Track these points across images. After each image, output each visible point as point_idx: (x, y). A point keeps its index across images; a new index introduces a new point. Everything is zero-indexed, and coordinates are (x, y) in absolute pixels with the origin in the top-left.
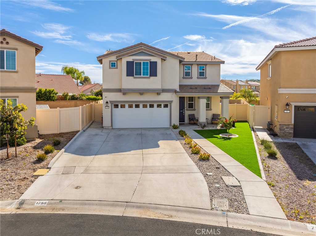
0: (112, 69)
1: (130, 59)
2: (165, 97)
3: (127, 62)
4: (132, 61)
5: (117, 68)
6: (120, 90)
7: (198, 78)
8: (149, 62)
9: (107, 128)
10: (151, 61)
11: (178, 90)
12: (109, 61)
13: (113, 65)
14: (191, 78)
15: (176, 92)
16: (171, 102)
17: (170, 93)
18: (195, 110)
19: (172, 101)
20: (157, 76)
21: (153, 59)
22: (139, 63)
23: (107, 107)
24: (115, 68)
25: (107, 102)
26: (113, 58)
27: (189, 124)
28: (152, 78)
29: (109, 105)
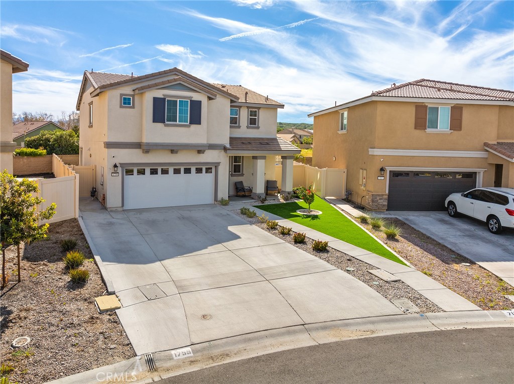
0: (124, 109)
1: (160, 94)
2: (210, 157)
3: (155, 99)
4: (163, 97)
5: (133, 107)
6: (138, 145)
7: (248, 127)
8: (189, 101)
9: (114, 209)
10: (193, 99)
11: (228, 146)
12: (120, 94)
13: (126, 102)
14: (239, 127)
15: (225, 149)
16: (217, 165)
17: (216, 151)
18: (242, 175)
19: (219, 163)
20: (200, 124)
21: (196, 97)
22: (173, 101)
23: (115, 175)
24: (130, 107)
25: (115, 166)
26: (127, 90)
27: (237, 196)
28: (193, 127)
29: (120, 170)
